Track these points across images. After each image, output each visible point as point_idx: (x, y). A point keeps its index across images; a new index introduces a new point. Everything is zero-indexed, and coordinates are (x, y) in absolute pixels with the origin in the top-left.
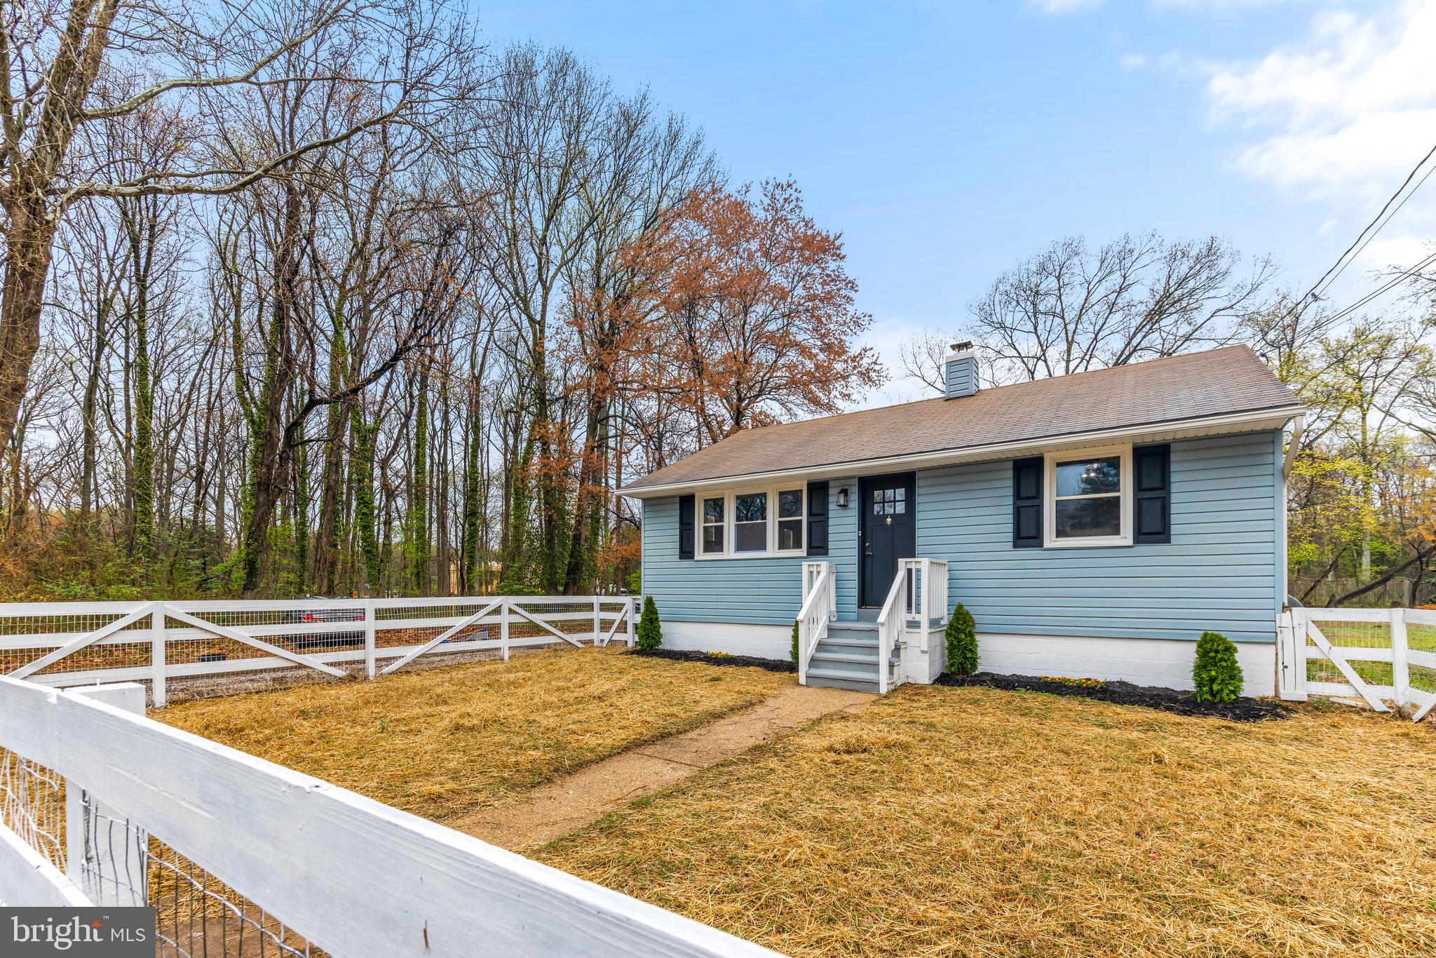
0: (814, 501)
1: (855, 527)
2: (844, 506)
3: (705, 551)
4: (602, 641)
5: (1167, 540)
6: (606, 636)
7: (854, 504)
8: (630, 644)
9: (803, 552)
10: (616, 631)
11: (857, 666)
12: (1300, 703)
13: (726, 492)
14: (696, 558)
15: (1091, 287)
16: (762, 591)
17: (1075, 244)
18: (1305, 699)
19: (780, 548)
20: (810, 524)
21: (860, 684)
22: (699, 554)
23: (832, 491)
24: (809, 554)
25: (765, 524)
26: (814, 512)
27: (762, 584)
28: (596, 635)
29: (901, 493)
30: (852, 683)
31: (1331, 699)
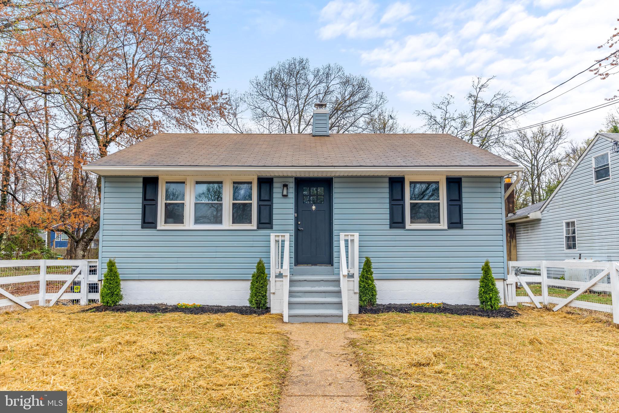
0: (262, 190)
1: (293, 211)
2: (285, 196)
3: (166, 222)
4: (48, 301)
5: (461, 227)
6: (54, 297)
7: (292, 195)
8: (83, 302)
9: (254, 225)
10: (66, 292)
11: (321, 306)
12: (515, 306)
13: (188, 178)
14: (159, 228)
15: (310, 88)
16: (219, 255)
17: (304, 63)
18: (516, 305)
19: (233, 223)
20: (259, 207)
21: (328, 318)
22: (161, 225)
23: (275, 185)
24: (258, 228)
25: (221, 205)
26: (262, 198)
27: (219, 249)
28: (41, 296)
29: (321, 190)
30: (323, 318)
31: (523, 304)
